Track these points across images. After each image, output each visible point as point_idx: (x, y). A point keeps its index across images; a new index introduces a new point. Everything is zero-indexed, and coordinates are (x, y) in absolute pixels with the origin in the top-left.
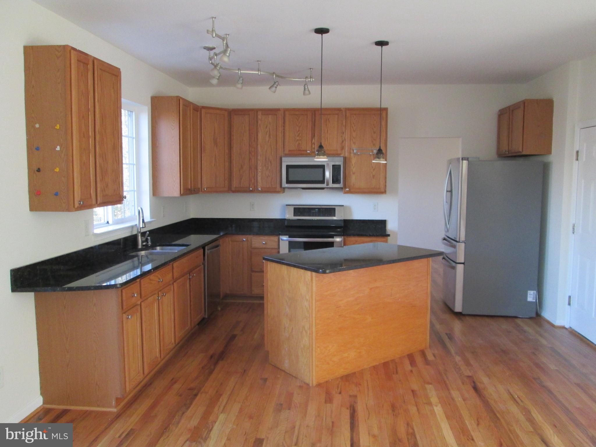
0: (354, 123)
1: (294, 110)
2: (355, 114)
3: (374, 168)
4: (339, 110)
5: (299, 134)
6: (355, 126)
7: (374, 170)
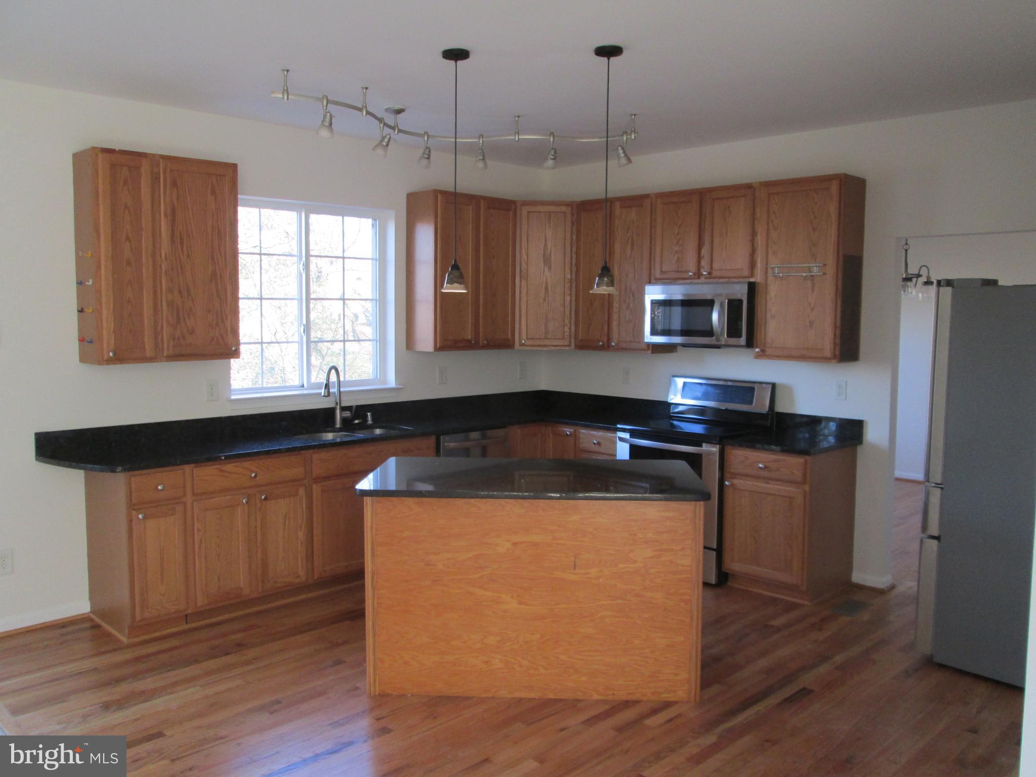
0: (774, 213)
1: (672, 194)
2: (777, 194)
3: (812, 306)
4: (749, 186)
5: (679, 240)
6: (776, 218)
7: (812, 309)
